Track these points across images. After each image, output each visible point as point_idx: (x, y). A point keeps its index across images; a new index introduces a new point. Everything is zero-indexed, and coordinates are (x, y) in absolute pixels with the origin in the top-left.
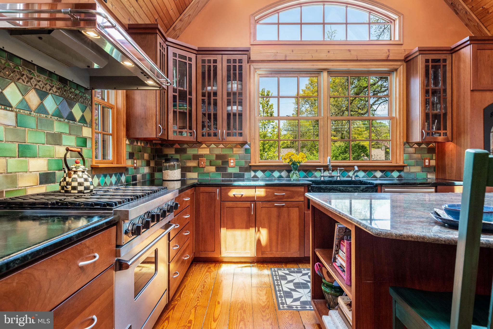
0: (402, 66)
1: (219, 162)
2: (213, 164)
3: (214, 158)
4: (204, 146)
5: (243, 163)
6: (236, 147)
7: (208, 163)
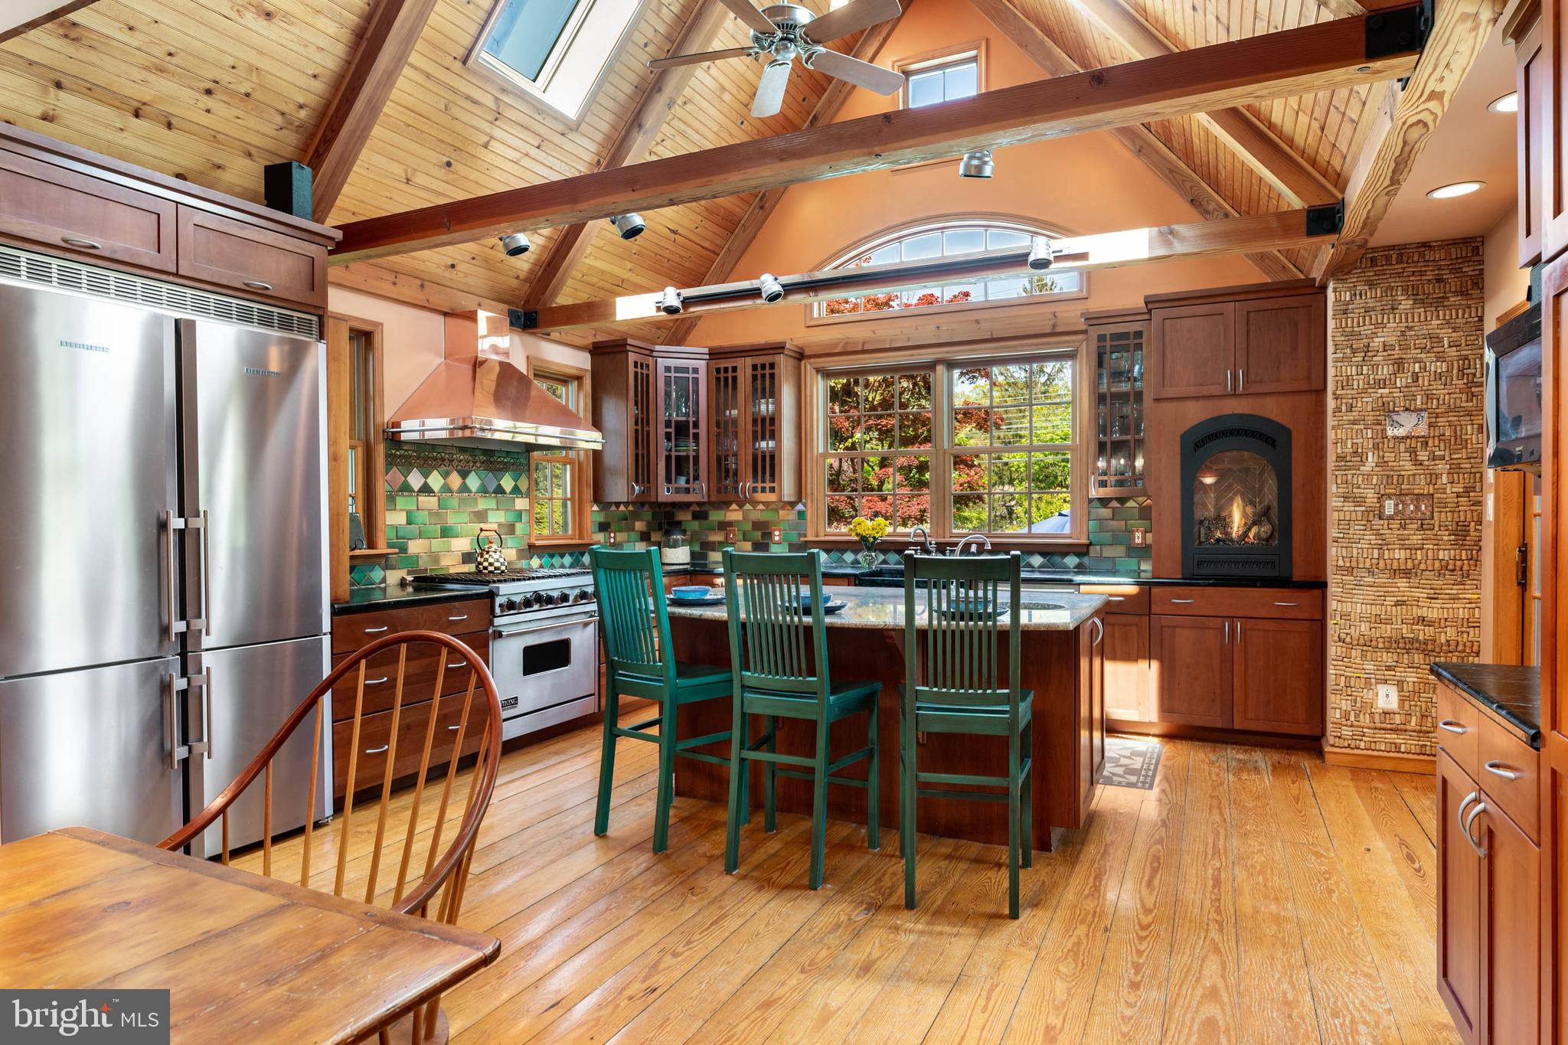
0: (1084, 344)
1: (758, 535)
2: (747, 537)
3: (749, 527)
4: (734, 506)
5: (794, 537)
6: (783, 508)
7: (741, 537)
